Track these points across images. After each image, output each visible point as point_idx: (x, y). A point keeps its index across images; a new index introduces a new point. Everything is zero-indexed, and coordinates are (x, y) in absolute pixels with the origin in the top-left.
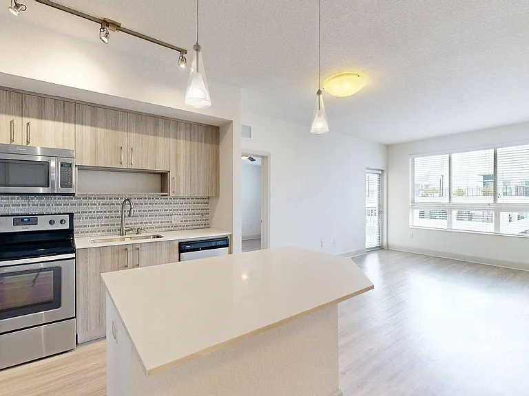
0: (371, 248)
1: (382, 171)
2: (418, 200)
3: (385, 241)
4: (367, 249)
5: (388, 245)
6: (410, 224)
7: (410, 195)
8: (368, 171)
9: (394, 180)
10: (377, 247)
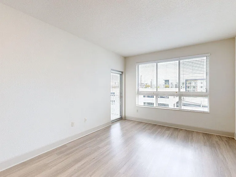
0: (116, 120)
1: (122, 72)
2: (141, 90)
3: (124, 115)
4: (112, 121)
5: (125, 116)
6: (137, 104)
7: (137, 87)
8: (112, 71)
9: (128, 78)
10: (119, 118)
